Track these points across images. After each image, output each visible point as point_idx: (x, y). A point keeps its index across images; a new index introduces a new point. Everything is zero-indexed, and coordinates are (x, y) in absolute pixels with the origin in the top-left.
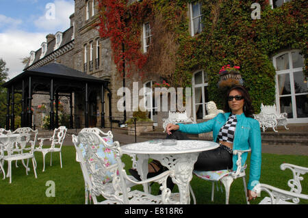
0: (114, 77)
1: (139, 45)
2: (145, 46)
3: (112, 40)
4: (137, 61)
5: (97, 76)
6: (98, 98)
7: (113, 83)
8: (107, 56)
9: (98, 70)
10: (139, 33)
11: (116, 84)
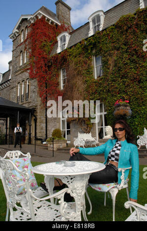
0: (39, 107)
1: (58, 84)
2: (62, 85)
3: (38, 80)
5: (26, 106)
6: (27, 122)
7: (38, 111)
8: (34, 92)
9: (27, 102)
10: (58, 76)
11: (40, 112)
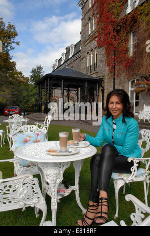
0: (106, 77)
1: (127, 50)
2: (131, 50)
3: (105, 48)
4: (124, 63)
5: (94, 76)
6: (95, 92)
7: (106, 81)
8: (102, 61)
9: (95, 72)
10: (127, 40)
11: (108, 82)
